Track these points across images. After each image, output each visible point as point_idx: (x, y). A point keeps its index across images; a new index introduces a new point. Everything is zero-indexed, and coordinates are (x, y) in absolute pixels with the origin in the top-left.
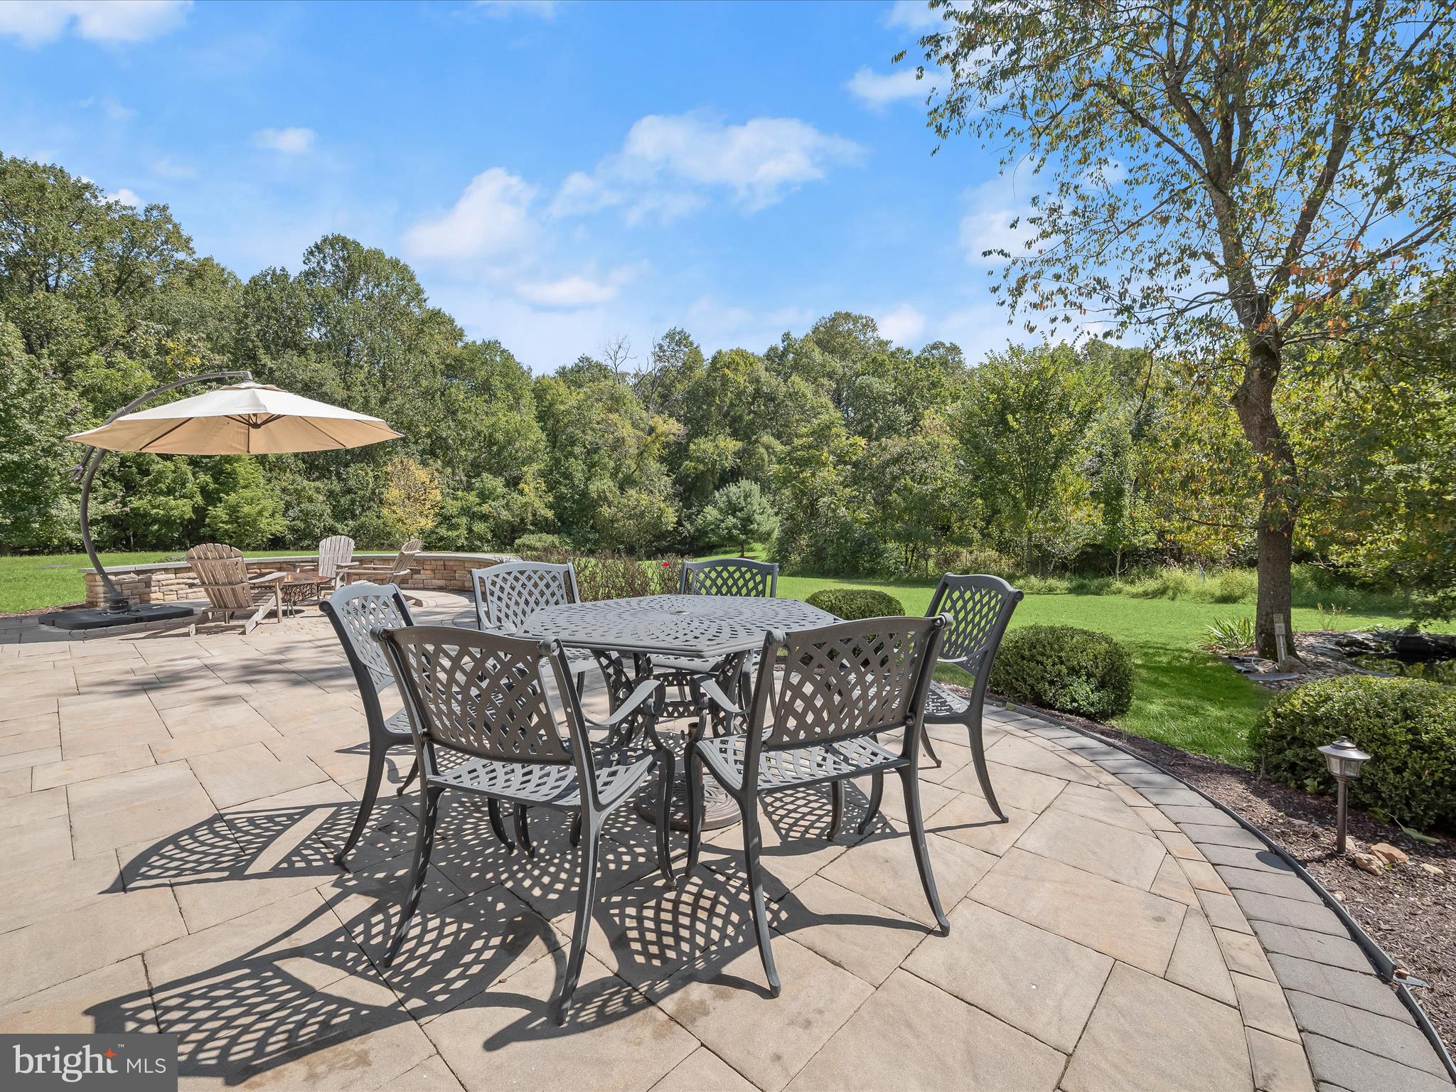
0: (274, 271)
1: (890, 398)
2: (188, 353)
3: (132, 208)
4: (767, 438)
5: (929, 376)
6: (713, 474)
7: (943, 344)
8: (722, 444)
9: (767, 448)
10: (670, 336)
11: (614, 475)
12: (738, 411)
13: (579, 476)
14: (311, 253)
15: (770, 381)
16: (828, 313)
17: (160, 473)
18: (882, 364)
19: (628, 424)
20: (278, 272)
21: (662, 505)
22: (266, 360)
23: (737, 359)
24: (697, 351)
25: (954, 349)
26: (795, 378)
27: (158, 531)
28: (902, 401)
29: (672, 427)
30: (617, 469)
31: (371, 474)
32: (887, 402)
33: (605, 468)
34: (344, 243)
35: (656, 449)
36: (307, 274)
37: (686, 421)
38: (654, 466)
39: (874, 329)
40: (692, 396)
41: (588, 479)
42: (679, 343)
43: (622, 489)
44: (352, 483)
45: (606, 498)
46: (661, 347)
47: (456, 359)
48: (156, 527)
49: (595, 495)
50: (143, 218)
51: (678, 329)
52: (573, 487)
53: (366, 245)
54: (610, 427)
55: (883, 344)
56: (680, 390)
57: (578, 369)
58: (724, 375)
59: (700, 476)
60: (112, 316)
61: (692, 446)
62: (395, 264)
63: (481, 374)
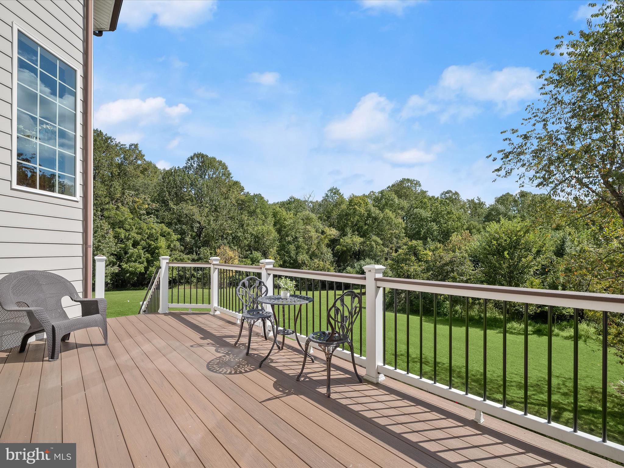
0: (175, 168)
1: (429, 219)
2: (143, 203)
3: (125, 145)
4: (374, 238)
5: (446, 209)
6: (350, 252)
7: (451, 191)
8: (355, 240)
9: (375, 241)
10: (331, 190)
11: (307, 253)
12: (361, 224)
13: (293, 253)
14: (189, 160)
15: (375, 211)
16: (399, 179)
17: (132, 254)
18: (425, 203)
19: (314, 230)
20: (177, 168)
21: (329, 267)
22: (171, 204)
23: (361, 201)
24: (341, 196)
25: (456, 193)
26: (387, 211)
27: (129, 276)
28: (434, 220)
29: (333, 232)
30: (309, 249)
31: (209, 251)
32: (428, 221)
33: (303, 249)
34: (202, 156)
35: (326, 241)
36: (186, 167)
37: (338, 229)
38: (325, 249)
39: (420, 186)
40: (340, 217)
41: (297, 254)
42: (335, 193)
43: (311, 258)
44: (201, 256)
45: (305, 263)
46: (327, 194)
47: (242, 201)
48: (128, 275)
49: (300, 262)
50: (128, 148)
51: (335, 188)
52: (290, 257)
53: (210, 155)
54: (306, 231)
55: (423, 192)
56: (335, 215)
57: (289, 202)
58: (355, 209)
59: (344, 252)
60: (117, 189)
61: (341, 240)
62: (220, 162)
63: (252, 208)
